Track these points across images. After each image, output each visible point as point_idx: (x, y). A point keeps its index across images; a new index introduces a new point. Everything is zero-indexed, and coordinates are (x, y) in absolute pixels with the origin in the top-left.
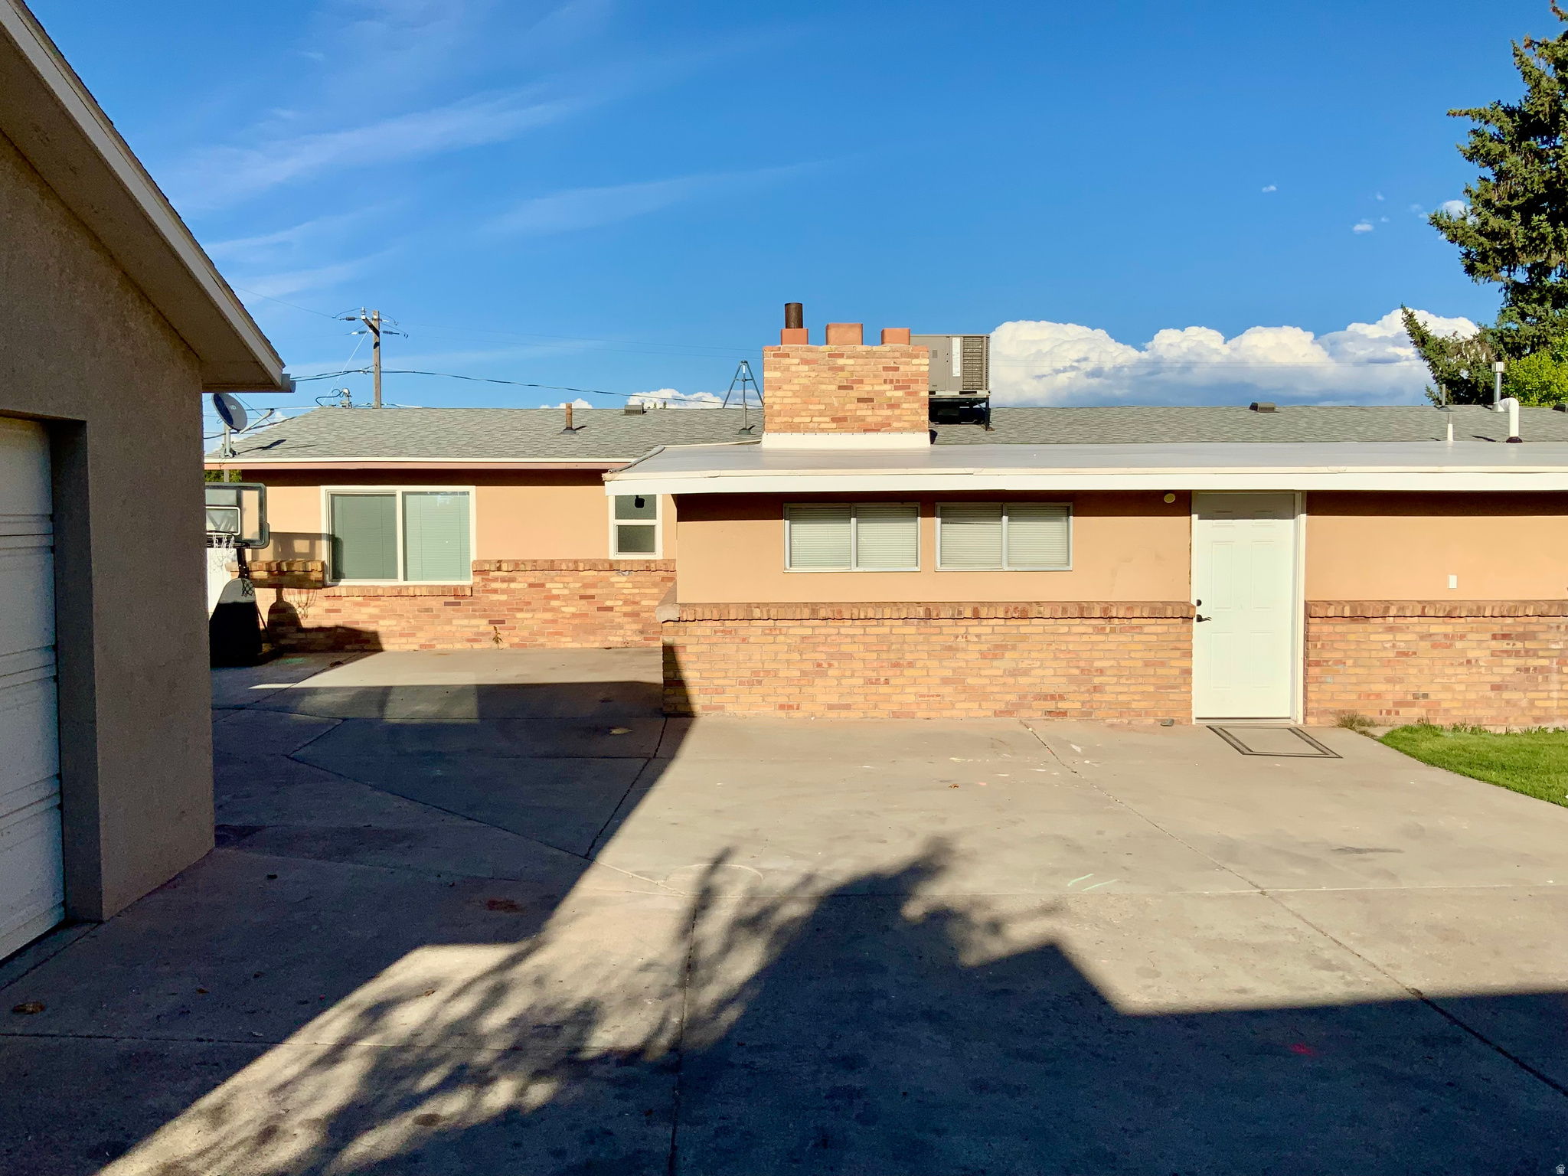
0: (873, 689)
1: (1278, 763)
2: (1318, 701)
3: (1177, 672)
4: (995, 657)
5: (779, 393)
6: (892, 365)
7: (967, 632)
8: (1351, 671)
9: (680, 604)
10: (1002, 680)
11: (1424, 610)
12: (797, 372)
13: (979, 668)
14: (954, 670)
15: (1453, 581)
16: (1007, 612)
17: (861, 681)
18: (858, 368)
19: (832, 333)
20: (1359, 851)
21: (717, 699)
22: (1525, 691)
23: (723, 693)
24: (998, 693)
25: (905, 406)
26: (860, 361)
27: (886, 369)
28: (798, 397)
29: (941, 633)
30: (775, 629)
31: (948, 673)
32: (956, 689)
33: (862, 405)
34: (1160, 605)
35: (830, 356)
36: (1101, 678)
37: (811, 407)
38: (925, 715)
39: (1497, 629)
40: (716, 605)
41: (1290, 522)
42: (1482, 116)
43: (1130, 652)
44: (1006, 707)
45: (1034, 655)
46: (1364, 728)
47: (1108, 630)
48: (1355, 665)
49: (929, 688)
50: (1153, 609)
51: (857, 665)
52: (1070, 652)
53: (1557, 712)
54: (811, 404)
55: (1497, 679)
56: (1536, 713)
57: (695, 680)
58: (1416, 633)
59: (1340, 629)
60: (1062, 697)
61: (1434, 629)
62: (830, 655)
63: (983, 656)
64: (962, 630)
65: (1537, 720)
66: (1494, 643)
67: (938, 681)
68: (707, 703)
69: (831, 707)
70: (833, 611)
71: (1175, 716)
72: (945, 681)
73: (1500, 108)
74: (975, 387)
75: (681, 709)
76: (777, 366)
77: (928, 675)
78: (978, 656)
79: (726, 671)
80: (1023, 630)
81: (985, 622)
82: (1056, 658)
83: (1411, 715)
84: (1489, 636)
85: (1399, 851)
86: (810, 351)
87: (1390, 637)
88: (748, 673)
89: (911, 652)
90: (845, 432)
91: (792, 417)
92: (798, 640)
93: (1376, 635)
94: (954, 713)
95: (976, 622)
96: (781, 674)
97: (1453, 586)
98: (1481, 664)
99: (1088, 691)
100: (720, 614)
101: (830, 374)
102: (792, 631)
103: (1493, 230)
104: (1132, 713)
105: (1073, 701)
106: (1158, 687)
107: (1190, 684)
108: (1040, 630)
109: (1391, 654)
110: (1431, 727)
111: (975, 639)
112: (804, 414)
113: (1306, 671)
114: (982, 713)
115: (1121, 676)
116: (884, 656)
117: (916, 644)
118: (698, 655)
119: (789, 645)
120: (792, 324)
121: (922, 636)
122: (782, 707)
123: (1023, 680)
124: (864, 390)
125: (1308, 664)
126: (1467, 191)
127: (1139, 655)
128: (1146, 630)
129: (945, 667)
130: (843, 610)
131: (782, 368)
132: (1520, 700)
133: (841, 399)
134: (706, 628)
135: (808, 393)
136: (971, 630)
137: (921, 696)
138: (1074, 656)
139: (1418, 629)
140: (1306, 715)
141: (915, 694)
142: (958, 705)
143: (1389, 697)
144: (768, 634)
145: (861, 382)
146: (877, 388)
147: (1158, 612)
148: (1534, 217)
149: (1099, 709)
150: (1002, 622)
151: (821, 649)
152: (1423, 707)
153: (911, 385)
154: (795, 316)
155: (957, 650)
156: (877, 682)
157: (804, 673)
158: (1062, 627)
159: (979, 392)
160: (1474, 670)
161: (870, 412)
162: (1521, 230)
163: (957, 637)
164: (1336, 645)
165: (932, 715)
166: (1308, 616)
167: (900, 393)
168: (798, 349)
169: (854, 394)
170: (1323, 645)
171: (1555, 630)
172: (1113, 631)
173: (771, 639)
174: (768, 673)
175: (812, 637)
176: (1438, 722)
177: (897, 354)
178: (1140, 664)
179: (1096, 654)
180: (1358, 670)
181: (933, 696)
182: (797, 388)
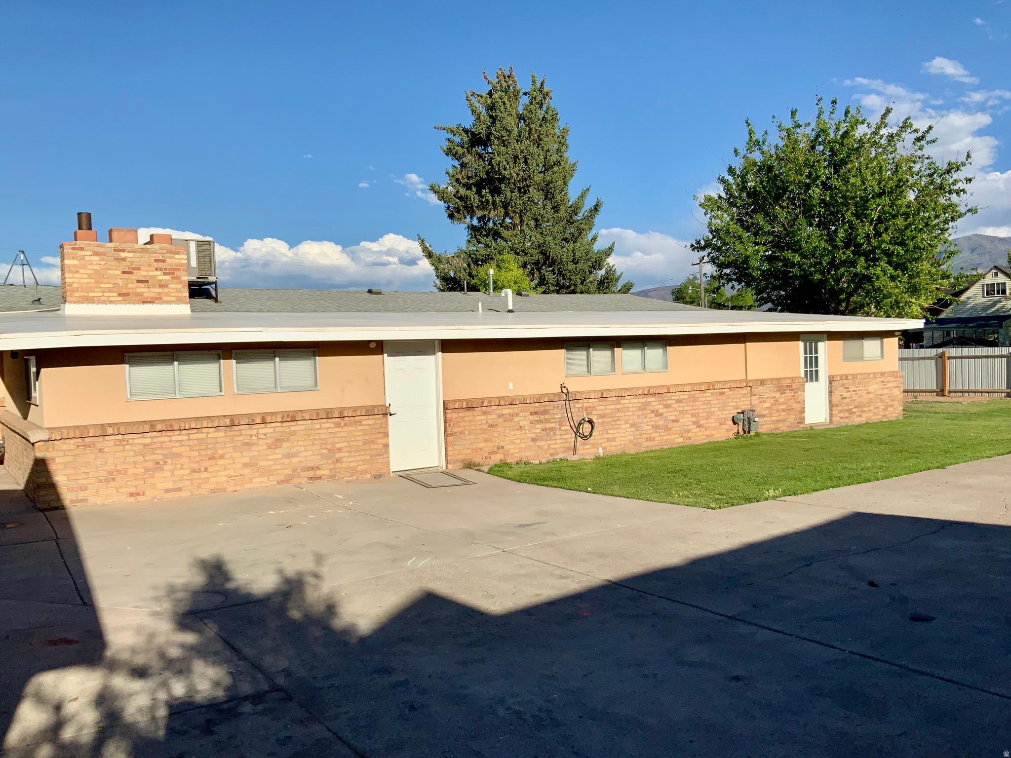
0: (197, 475)
1: (448, 490)
2: (452, 455)
3: (381, 446)
4: (276, 447)
5: (77, 275)
6: (161, 258)
7: (258, 433)
8: (468, 437)
9: (47, 428)
10: (282, 461)
11: (501, 402)
12: (90, 261)
13: (267, 455)
14: (251, 458)
15: (511, 386)
16: (283, 418)
17: (188, 471)
18: (137, 260)
19: (115, 235)
20: (528, 525)
21: (81, 495)
22: (546, 440)
23: (86, 490)
24: (279, 469)
25: (171, 286)
26: (138, 255)
27: (156, 261)
28: (91, 278)
29: (241, 435)
30: (124, 441)
31: (247, 460)
32: (253, 469)
33: (140, 285)
34: (371, 408)
35: (115, 250)
36: (340, 454)
37: (102, 285)
38: (233, 489)
39: (532, 410)
40: (77, 427)
41: (432, 357)
42: (452, 131)
43: (355, 436)
44: (285, 478)
45: (300, 443)
46: (477, 468)
47: (342, 425)
48: (469, 434)
49: (235, 471)
50: (367, 410)
51: (185, 460)
52: (321, 439)
53: (560, 450)
54: (102, 283)
55: (533, 436)
56: (551, 451)
57: (64, 482)
58: (497, 414)
59: (461, 415)
60: (318, 468)
61: (505, 412)
62: (164, 455)
63: (269, 447)
64: (255, 432)
65: (552, 455)
66: (531, 417)
67: (241, 466)
68: (74, 498)
69: (167, 491)
70: (167, 425)
71: (383, 471)
72: (245, 465)
73: (461, 128)
74: (207, 274)
75: (54, 504)
76: (75, 256)
77: (234, 463)
78: (266, 447)
79: (88, 473)
80: (293, 428)
81: (269, 425)
82: (313, 444)
83: (497, 458)
84: (529, 414)
85: (545, 523)
86: (100, 246)
87: (484, 417)
88: (105, 474)
89: (221, 448)
90: (129, 303)
91: (88, 293)
92: (141, 447)
93: (478, 418)
94: (252, 485)
95: (263, 426)
96: (130, 471)
97: (511, 389)
98: (527, 428)
99: (333, 463)
100: (82, 433)
101: (116, 263)
102: (136, 441)
103: (461, 196)
104: (358, 473)
105: (325, 469)
106: (371, 456)
107: (388, 452)
108: (303, 427)
109: (486, 427)
110: (506, 463)
111: (263, 437)
112: (97, 290)
113: (446, 439)
114: (270, 484)
115: (351, 452)
116: (203, 453)
117: (225, 443)
118: (65, 465)
119: (135, 451)
120: (84, 227)
121: (229, 438)
122: (131, 495)
123: (294, 460)
124: (142, 274)
125: (446, 435)
126: (447, 173)
127: (360, 438)
128: (364, 423)
129: (245, 456)
130: (174, 424)
131: (79, 258)
132: (544, 445)
133: (125, 281)
134: (71, 444)
135: (99, 276)
136: (261, 431)
137: (230, 477)
138: (324, 442)
139: (497, 412)
140: (447, 463)
141: (226, 476)
142: (254, 480)
143: (486, 449)
144: (119, 445)
145: (139, 269)
146: (151, 273)
147: (370, 412)
148: (483, 190)
149: (340, 473)
150: (279, 424)
151: (158, 452)
152: (502, 453)
153: (175, 272)
154: (85, 222)
155: (252, 444)
156: (199, 471)
157: (147, 470)
158: (316, 425)
159: (210, 278)
160: (523, 432)
161: (146, 290)
162: (477, 197)
163: (252, 436)
164: (460, 424)
165: (238, 488)
166: (445, 408)
167: (167, 278)
168: (90, 244)
169: (134, 277)
170: (453, 424)
171: (556, 408)
172: (345, 425)
173: (121, 448)
174: (119, 472)
175: (152, 445)
176: (509, 461)
177: (164, 251)
178: (361, 443)
179: (336, 440)
180: (471, 437)
181: (238, 476)
182: (91, 272)
